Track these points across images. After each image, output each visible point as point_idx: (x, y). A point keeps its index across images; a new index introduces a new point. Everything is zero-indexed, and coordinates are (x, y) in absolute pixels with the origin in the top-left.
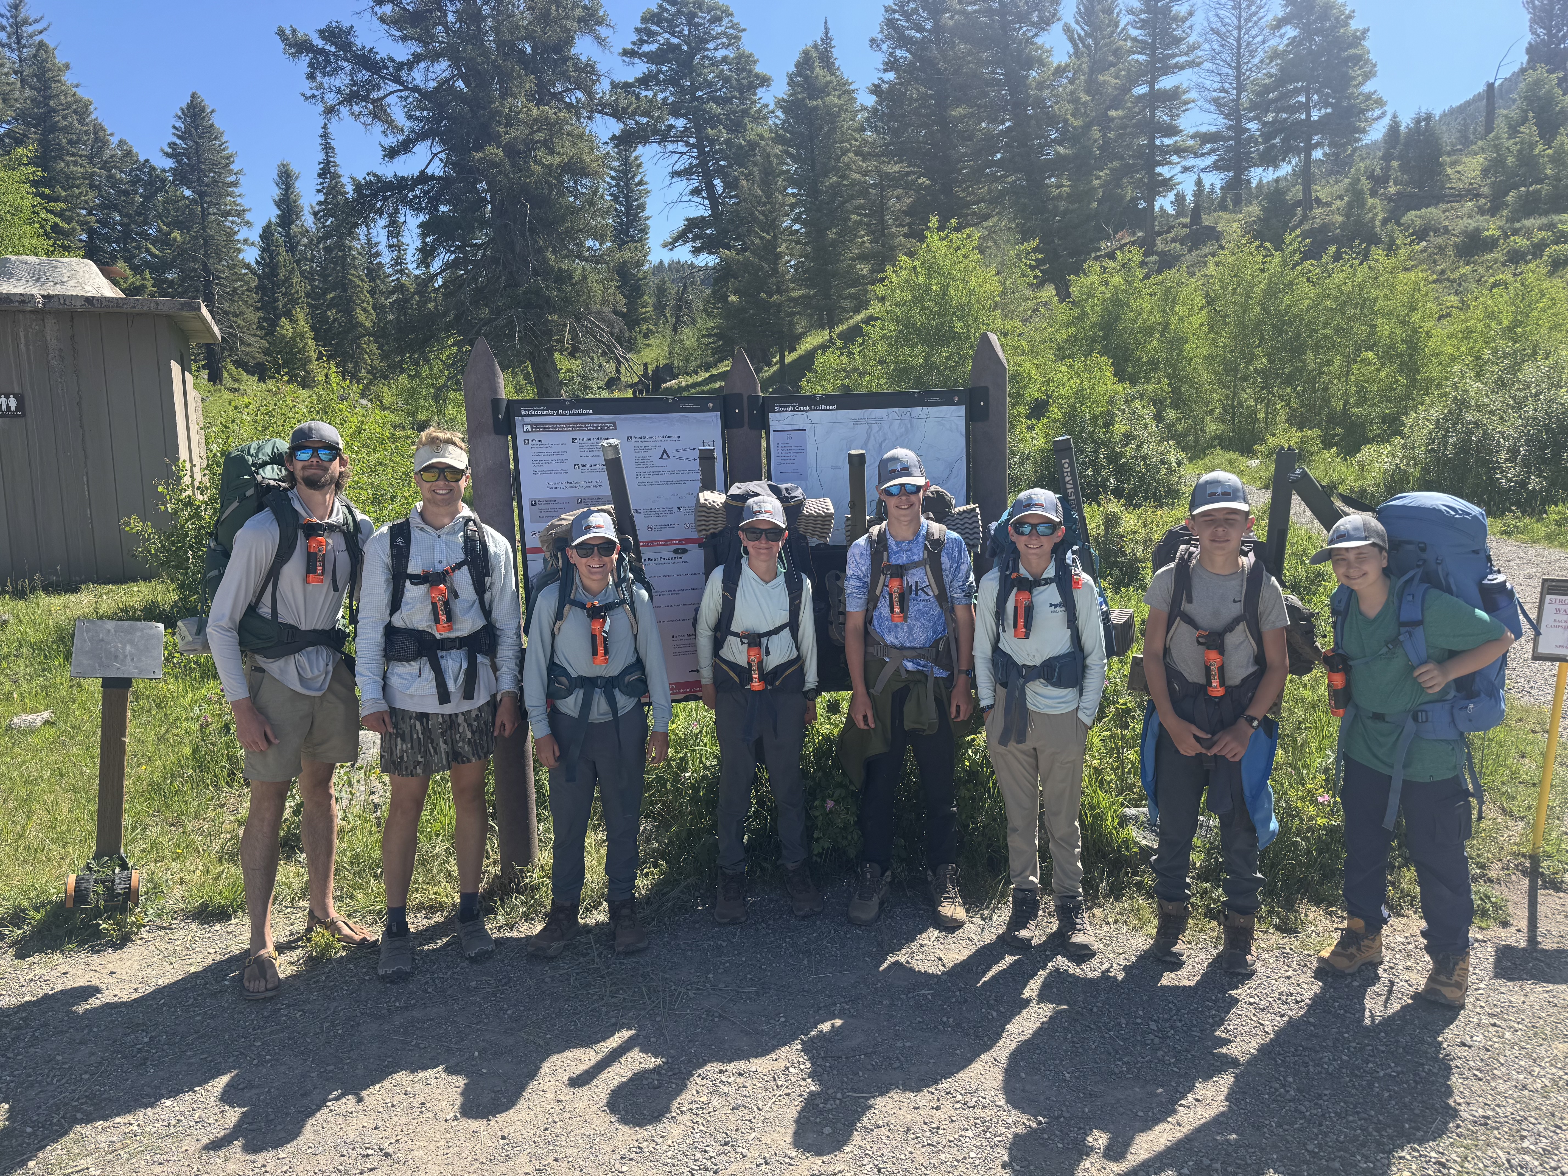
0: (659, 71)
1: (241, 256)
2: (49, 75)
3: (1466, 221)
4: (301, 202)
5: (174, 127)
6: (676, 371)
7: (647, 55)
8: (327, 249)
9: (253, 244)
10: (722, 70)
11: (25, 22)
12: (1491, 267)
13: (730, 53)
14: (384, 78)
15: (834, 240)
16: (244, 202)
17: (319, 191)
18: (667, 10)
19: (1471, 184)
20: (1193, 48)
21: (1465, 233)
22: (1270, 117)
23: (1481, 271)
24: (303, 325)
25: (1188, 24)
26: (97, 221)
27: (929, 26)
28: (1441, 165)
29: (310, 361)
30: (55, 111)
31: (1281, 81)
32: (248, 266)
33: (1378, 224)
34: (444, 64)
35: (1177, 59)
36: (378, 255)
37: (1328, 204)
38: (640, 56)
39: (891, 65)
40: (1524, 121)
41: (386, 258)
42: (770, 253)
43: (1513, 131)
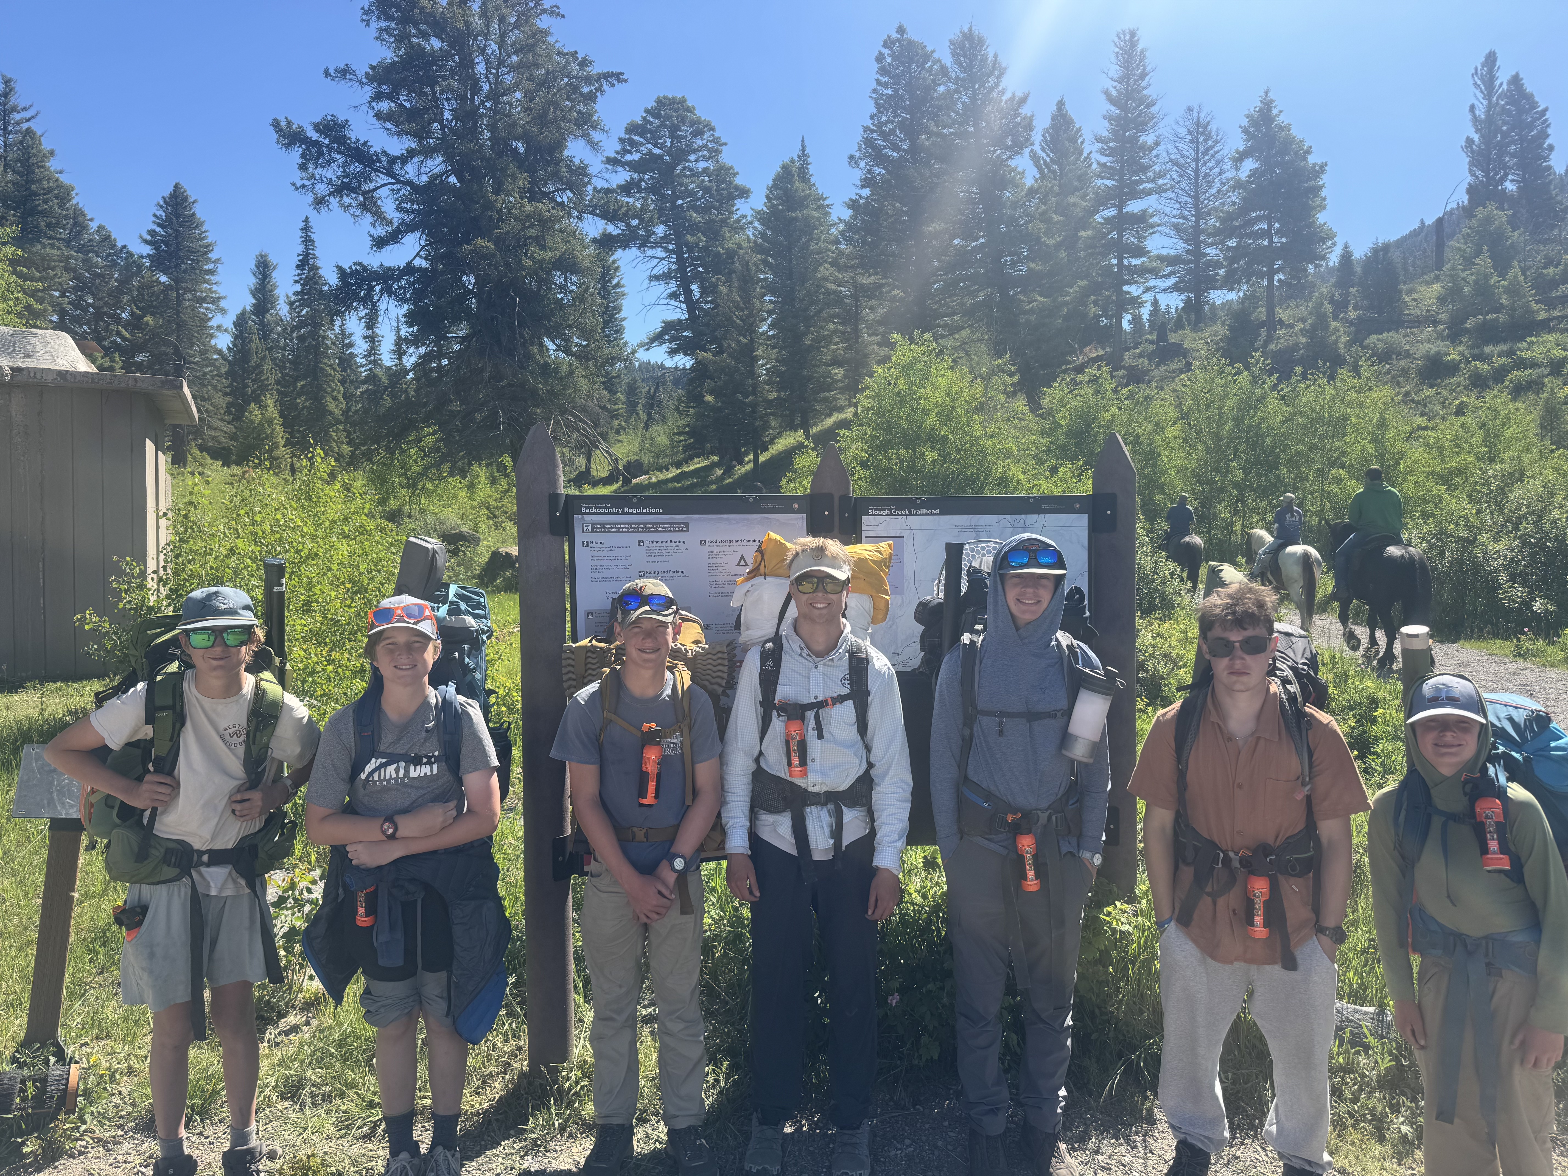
0: (641, 180)
1: (213, 342)
2: (34, 160)
3: (1427, 346)
4: (277, 292)
5: (155, 216)
6: (645, 467)
7: (628, 163)
8: (301, 338)
9: (226, 331)
10: (703, 181)
11: (14, 109)
12: (1454, 391)
13: (711, 165)
14: (377, 171)
15: (810, 345)
16: (220, 290)
17: (296, 282)
18: (650, 123)
19: (1428, 311)
20: (1160, 175)
21: (1427, 357)
22: (1232, 243)
23: (1445, 393)
24: (273, 411)
25: (1154, 153)
26: (70, 303)
27: (905, 146)
28: (1400, 292)
29: (277, 447)
30: (36, 194)
31: (1244, 209)
32: (220, 352)
33: (1341, 346)
34: (439, 159)
35: (1144, 185)
36: (351, 345)
37: (1291, 326)
38: (624, 164)
39: (867, 182)
40: (1478, 253)
41: (361, 347)
42: (747, 355)
43: (1468, 262)
